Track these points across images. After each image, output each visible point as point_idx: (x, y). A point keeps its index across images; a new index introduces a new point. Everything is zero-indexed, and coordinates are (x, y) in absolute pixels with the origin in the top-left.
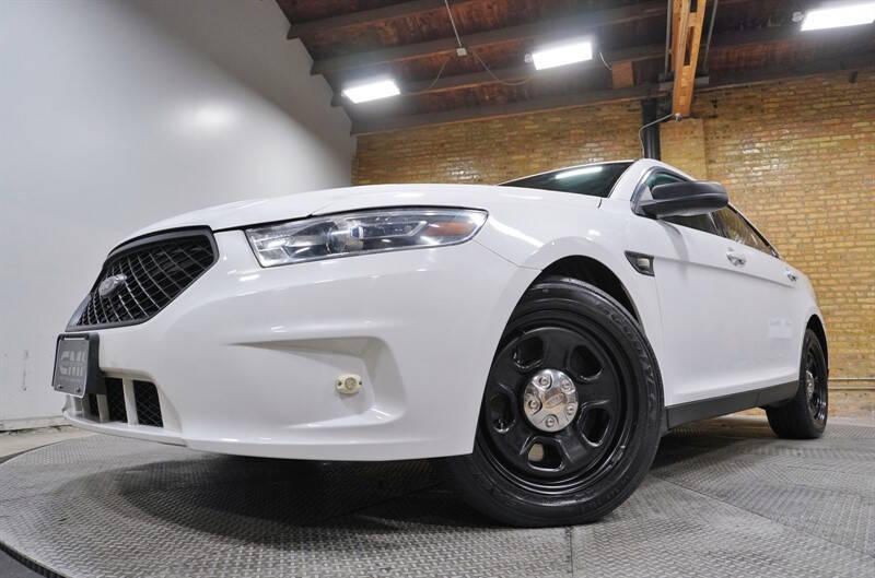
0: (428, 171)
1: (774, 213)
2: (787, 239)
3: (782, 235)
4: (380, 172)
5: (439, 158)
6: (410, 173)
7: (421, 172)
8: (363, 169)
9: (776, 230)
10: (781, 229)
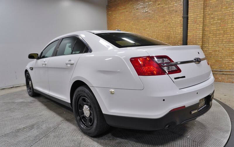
0: (124, 7)
1: (228, 11)
2: (232, 21)
3: (230, 20)
4: (113, 9)
5: (127, 3)
6: (120, 9)
7: (123, 8)
8: (109, 9)
9: (228, 18)
10: (230, 18)
